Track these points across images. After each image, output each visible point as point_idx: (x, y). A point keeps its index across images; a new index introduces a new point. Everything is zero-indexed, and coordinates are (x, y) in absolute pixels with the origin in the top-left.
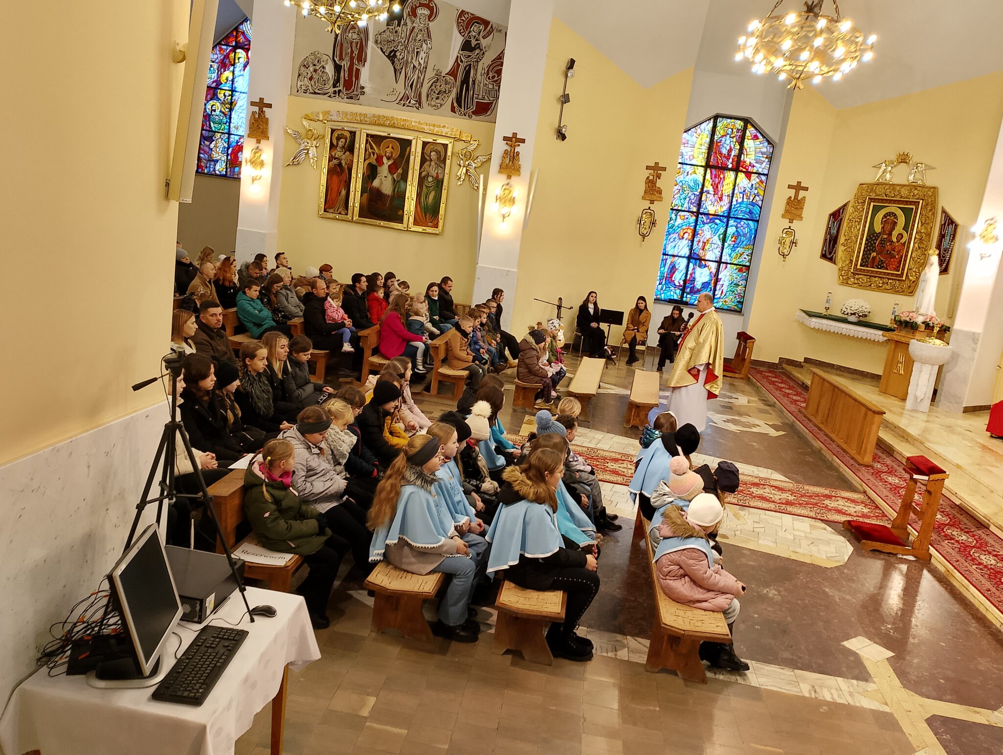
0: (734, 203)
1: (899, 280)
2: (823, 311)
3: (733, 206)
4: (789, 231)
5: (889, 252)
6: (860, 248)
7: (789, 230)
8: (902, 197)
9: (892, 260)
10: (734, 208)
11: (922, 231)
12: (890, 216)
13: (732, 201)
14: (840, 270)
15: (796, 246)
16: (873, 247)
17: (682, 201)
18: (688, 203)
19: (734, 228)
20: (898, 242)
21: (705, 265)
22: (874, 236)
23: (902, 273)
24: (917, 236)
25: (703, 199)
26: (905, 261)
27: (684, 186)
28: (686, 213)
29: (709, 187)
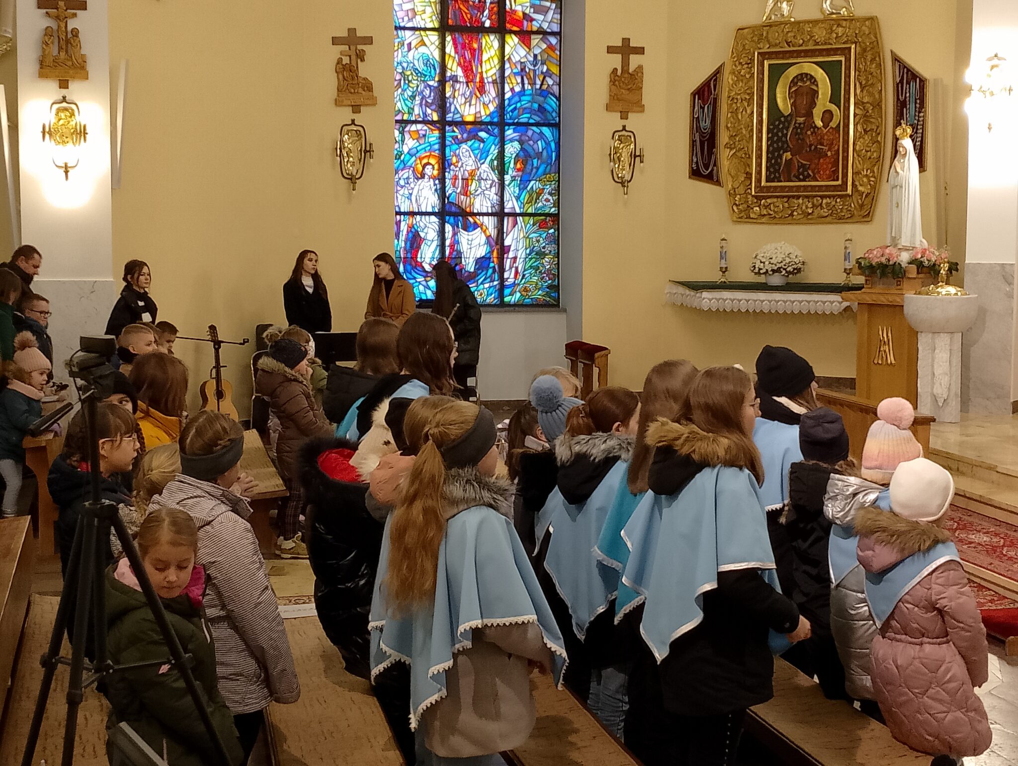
0: (508, 95)
1: (840, 197)
2: (716, 277)
3: (506, 102)
4: (624, 135)
5: (813, 147)
6: (760, 148)
7: (624, 133)
8: (817, 44)
9: (821, 160)
10: (509, 105)
11: (866, 100)
12: (802, 80)
13: (503, 94)
14: (732, 194)
15: (642, 162)
16: (783, 143)
17: (409, 104)
18: (421, 105)
19: (516, 144)
20: (825, 126)
21: (475, 222)
22: (780, 122)
23: (845, 183)
24: (856, 112)
25: (448, 95)
26: (846, 159)
27: (408, 73)
28: (419, 126)
29: (454, 68)
